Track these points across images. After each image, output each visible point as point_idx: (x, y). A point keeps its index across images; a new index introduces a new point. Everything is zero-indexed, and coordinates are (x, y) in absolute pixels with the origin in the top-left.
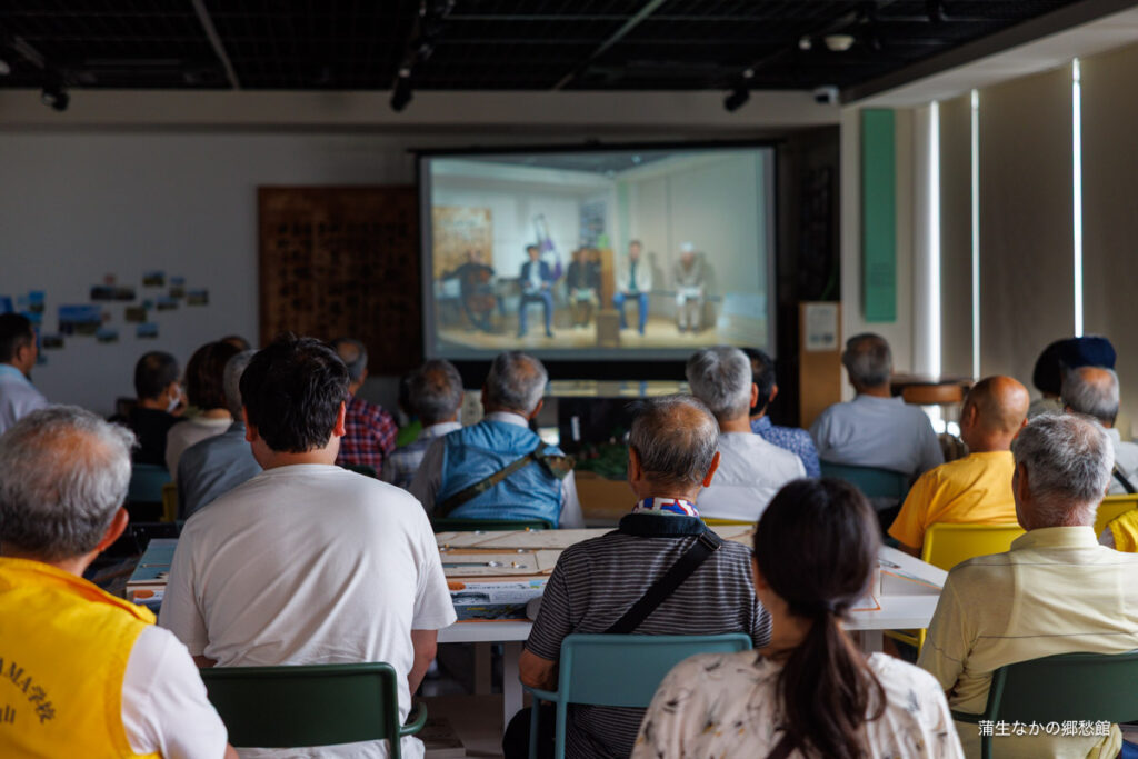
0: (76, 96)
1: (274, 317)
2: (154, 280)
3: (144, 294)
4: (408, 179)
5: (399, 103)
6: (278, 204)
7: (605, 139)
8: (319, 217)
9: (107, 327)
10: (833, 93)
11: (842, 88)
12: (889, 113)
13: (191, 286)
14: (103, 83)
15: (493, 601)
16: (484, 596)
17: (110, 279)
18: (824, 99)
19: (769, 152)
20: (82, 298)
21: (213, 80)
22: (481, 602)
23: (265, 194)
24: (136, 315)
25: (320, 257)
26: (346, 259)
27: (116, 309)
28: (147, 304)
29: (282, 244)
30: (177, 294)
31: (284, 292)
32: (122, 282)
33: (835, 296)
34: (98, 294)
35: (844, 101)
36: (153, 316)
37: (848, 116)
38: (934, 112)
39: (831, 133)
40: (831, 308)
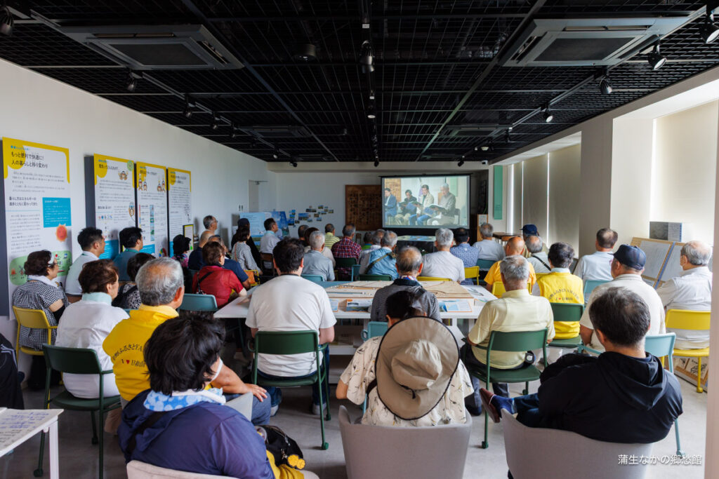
0: (299, 164)
1: (349, 216)
2: (321, 207)
3: (318, 211)
4: (380, 184)
5: (376, 165)
6: (350, 189)
7: (427, 173)
8: (360, 192)
9: (310, 218)
10: (486, 162)
11: (489, 160)
12: (501, 166)
13: (329, 209)
14: (305, 160)
15: (360, 306)
16: (357, 304)
17: (310, 207)
18: (484, 163)
19: (469, 176)
20: (305, 212)
21: (331, 160)
22: (356, 306)
23: (347, 186)
24: (316, 216)
25: (360, 202)
26: (366, 202)
27: (312, 214)
28: (319, 213)
29: (351, 199)
30: (326, 211)
31: (351, 210)
32: (313, 208)
33: (486, 213)
34: (308, 210)
35: (489, 164)
36: (320, 216)
37: (490, 167)
38: (513, 166)
39: (486, 172)
40: (485, 216)
